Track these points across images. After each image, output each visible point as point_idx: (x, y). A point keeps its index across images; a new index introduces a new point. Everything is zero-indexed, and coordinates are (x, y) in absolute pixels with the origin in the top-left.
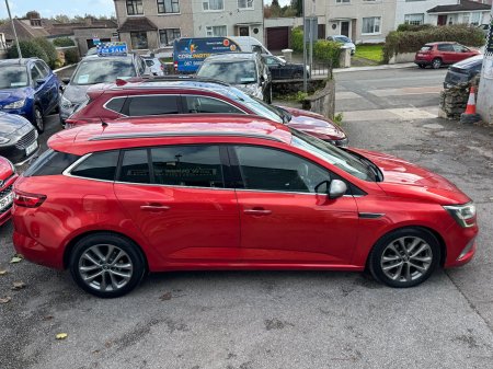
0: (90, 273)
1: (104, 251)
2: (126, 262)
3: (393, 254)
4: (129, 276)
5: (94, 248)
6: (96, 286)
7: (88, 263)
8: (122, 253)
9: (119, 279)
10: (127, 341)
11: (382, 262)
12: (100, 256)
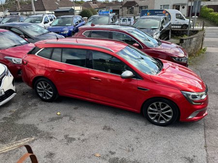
0: (40, 90)
1: (46, 85)
2: (51, 91)
3: (155, 108)
4: (51, 96)
5: (43, 82)
6: (41, 95)
7: (40, 87)
8: (51, 88)
9: (48, 96)
10: (52, 120)
11: (148, 109)
12: (44, 86)
